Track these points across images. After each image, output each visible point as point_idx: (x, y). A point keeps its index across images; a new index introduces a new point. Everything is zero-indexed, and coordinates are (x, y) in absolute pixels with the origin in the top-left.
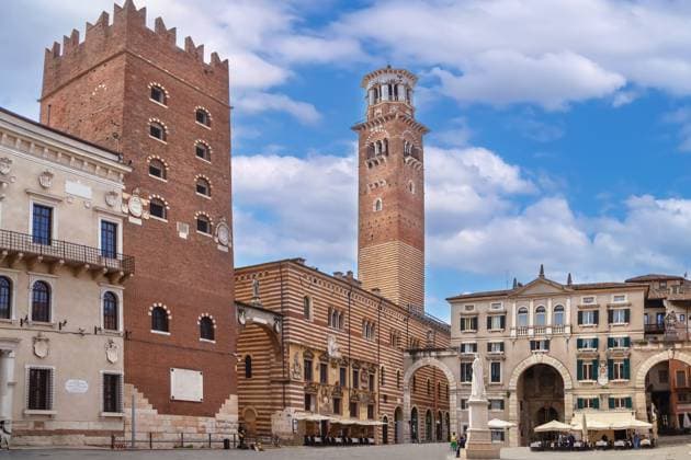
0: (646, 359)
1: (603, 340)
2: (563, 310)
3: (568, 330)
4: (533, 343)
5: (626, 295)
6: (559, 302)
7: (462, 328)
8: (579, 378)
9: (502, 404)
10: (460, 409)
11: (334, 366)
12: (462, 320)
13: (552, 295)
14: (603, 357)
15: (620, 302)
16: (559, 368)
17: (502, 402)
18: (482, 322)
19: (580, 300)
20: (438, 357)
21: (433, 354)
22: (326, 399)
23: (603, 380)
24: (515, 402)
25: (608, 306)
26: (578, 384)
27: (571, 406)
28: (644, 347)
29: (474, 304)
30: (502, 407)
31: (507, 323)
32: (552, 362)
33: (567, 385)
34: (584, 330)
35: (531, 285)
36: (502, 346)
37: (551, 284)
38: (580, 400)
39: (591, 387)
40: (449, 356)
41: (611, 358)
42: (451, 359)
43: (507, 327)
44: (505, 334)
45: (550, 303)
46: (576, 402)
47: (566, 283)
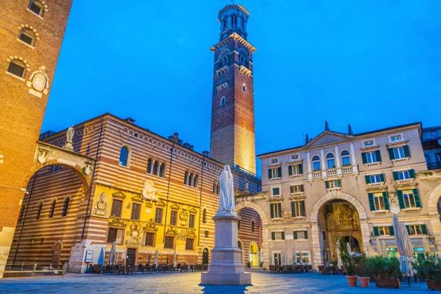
0: (434, 188)
1: (388, 174)
2: (348, 154)
3: (355, 169)
4: (327, 183)
5: (402, 134)
6: (344, 147)
7: (270, 177)
8: (372, 208)
9: (306, 235)
10: (271, 240)
11: (149, 206)
12: (270, 171)
13: (337, 143)
14: (391, 189)
15: (396, 141)
16: (352, 201)
17: (306, 232)
18: (285, 171)
19: (361, 143)
20: (253, 201)
21: (249, 198)
22: (135, 233)
23: (395, 209)
24: (317, 233)
25: (387, 146)
26: (372, 214)
27: (369, 234)
28: (429, 177)
29: (278, 158)
30: (306, 237)
31: (304, 169)
32: (346, 197)
33: (362, 215)
34: (369, 168)
35: (319, 137)
36: (302, 188)
37: (335, 134)
38: (376, 229)
39: (385, 216)
40: (261, 199)
41: (399, 189)
42: (262, 201)
43: (304, 173)
44: (303, 178)
45: (336, 149)
46: (372, 230)
47: (347, 133)
